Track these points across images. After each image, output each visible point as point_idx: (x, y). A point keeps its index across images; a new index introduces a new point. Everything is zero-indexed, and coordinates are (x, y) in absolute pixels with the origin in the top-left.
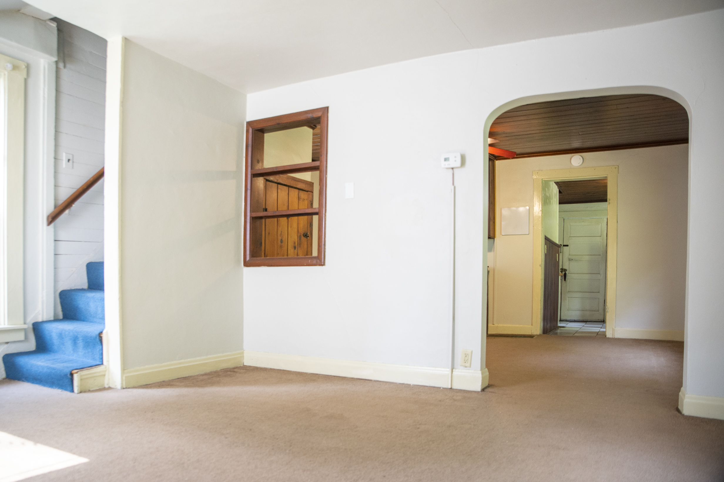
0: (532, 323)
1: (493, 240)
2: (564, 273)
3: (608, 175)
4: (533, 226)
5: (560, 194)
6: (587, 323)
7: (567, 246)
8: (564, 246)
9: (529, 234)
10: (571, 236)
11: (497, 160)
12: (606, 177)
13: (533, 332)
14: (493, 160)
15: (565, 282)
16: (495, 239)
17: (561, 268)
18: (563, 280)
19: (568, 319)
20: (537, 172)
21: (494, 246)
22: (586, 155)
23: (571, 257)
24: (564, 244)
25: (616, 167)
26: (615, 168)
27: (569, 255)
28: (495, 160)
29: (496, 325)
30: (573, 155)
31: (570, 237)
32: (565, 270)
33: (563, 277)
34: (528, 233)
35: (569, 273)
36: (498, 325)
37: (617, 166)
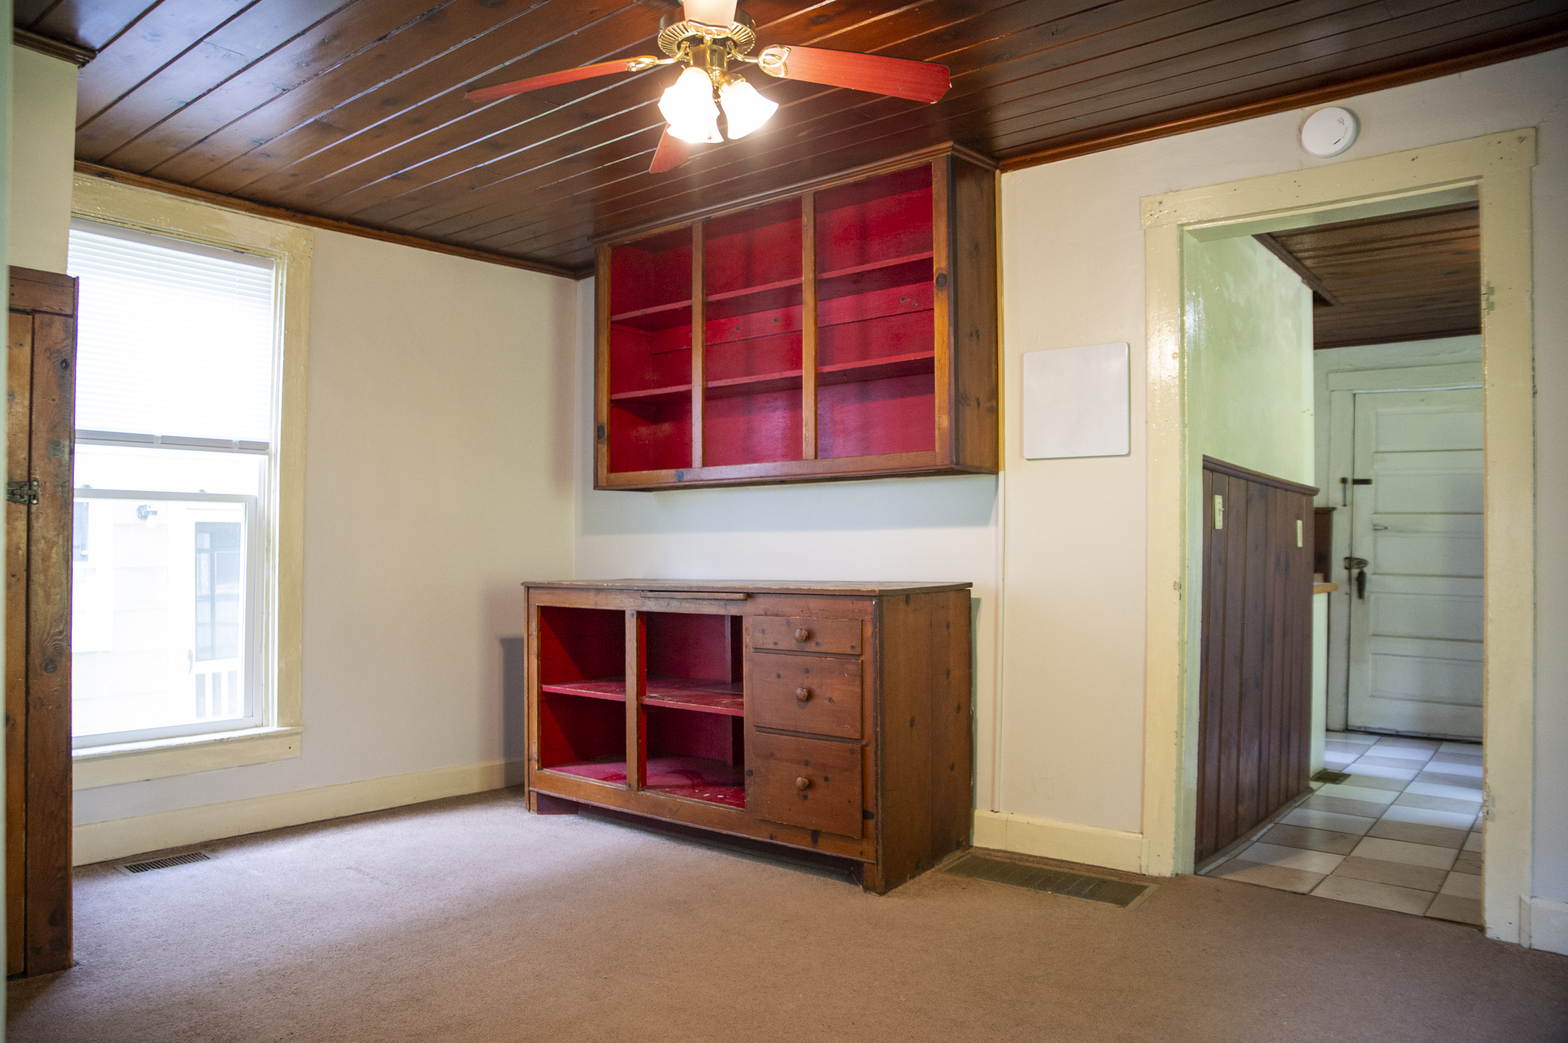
0: (1142, 826)
1: (993, 477)
2: (1355, 572)
3: (1480, 177)
4: (1147, 422)
5: (1324, 310)
6: (1444, 748)
7: (1367, 482)
8: (1357, 482)
9: (1128, 455)
10: (1382, 448)
11: (1004, 170)
12: (1474, 190)
13: (1144, 863)
14: (987, 171)
15: (1360, 601)
16: (1001, 474)
17: (1347, 555)
18: (1355, 594)
19: (1375, 725)
20: (1159, 198)
21: (998, 502)
22: (1368, 102)
23: (1380, 520)
24: (1358, 476)
25: (1523, 133)
26: (1521, 139)
27: (1376, 513)
28: (998, 172)
29: (1004, 815)
30: (1308, 109)
31: (1376, 452)
32: (1362, 563)
33: (1355, 587)
34: (1126, 452)
35: (1374, 574)
36: (1011, 817)
37: (1532, 132)
